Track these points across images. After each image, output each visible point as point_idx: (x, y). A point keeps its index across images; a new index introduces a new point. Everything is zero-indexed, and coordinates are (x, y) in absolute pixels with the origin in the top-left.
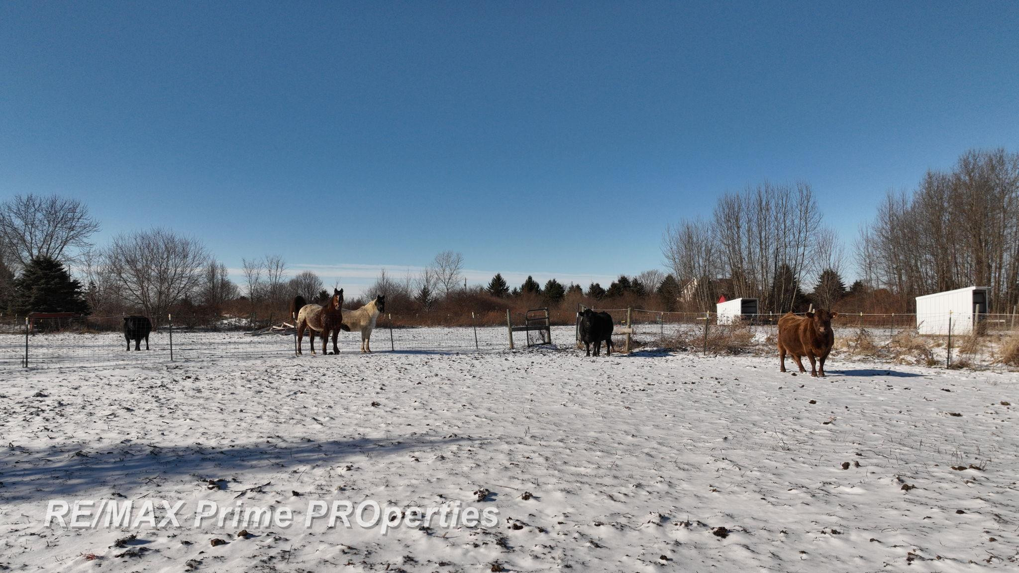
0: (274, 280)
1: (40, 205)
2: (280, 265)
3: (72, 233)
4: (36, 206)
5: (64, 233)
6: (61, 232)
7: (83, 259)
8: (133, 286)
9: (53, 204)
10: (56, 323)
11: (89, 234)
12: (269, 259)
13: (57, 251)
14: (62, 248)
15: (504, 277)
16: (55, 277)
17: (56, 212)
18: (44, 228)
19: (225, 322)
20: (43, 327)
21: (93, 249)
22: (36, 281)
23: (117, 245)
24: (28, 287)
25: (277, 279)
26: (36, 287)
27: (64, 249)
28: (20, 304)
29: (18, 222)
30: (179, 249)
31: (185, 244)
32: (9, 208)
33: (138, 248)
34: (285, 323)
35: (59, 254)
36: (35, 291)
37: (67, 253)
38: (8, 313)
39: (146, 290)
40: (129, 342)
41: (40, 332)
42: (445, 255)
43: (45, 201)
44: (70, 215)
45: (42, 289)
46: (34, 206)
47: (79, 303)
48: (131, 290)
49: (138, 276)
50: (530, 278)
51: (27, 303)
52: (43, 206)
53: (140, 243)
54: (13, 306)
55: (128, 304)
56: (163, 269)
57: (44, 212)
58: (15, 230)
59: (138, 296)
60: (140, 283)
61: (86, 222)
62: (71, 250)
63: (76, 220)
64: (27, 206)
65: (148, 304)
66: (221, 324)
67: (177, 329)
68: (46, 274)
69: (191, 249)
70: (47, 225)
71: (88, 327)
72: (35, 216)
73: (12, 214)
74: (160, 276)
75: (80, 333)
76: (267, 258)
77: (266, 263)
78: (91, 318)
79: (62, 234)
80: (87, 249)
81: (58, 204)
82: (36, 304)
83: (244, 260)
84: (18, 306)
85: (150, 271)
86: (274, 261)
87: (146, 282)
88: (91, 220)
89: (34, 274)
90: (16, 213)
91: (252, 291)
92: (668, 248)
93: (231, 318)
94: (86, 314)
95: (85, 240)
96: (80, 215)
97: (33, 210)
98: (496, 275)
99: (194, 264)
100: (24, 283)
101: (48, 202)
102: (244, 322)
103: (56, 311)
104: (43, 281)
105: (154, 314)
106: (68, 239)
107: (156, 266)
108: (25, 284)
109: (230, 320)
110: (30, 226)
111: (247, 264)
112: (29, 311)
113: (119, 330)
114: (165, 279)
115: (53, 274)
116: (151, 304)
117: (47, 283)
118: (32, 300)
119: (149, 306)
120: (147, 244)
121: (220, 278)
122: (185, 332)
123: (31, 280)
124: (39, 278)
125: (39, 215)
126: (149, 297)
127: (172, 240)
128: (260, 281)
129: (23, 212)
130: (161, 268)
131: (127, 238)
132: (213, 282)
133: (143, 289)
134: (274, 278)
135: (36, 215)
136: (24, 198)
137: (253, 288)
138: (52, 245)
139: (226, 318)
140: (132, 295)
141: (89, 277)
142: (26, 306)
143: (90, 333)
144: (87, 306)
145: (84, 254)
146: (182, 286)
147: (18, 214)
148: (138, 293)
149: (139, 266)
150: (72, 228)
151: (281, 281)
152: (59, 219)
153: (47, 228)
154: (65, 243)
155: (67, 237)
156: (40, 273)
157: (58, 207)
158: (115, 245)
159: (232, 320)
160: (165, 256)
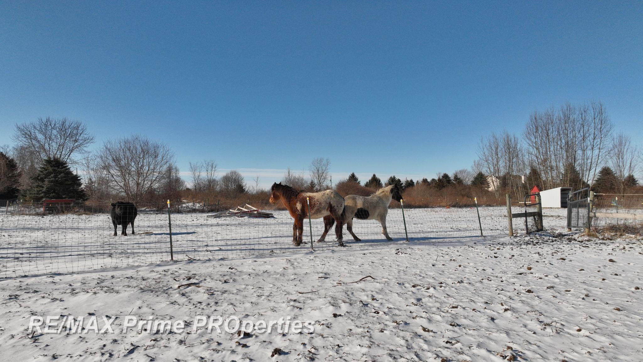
0: (210, 177)
1: (55, 125)
2: (214, 166)
3: (76, 144)
4: (53, 126)
5: (71, 144)
6: (69, 144)
7: (84, 162)
8: (118, 179)
9: (64, 123)
10: (62, 207)
11: (88, 145)
12: (206, 162)
13: (67, 157)
14: (70, 155)
15: (357, 175)
16: (61, 173)
17: (66, 129)
18: (58, 140)
19: (184, 205)
20: (52, 210)
21: (90, 155)
22: (47, 175)
23: (106, 148)
24: (42, 180)
25: (212, 176)
26: (47, 179)
27: (71, 155)
28: (36, 192)
29: (40, 137)
30: (152, 151)
31: (156, 147)
32: (35, 127)
33: (121, 149)
34: (239, 207)
35: (67, 159)
36: (46, 183)
37: (73, 158)
38: (27, 199)
39: (127, 181)
40: (116, 227)
41: (50, 214)
42: (319, 160)
43: (58, 122)
44: (75, 132)
45: (52, 182)
46: (51, 125)
47: (79, 192)
48: (116, 182)
49: (122, 171)
50: (374, 175)
51: (41, 192)
52: (57, 125)
53: (123, 147)
54: (31, 194)
55: (114, 192)
56: (140, 166)
57: (58, 129)
58: (38, 142)
59: (121, 186)
60: (123, 176)
61: (86, 136)
62: (76, 156)
63: (79, 135)
64: (46, 125)
65: (129, 192)
66: (182, 207)
67: (150, 211)
68: (54, 170)
69: (161, 152)
70: (60, 139)
71: (85, 210)
72: (51, 132)
73: (36, 131)
74: (138, 171)
75: (79, 215)
76: (205, 162)
77: (205, 165)
78: (87, 203)
79: (70, 145)
80: (86, 155)
81: (67, 124)
82: (47, 193)
83: (190, 163)
84: (35, 194)
85: (130, 167)
86: (210, 164)
87: (127, 176)
88: (89, 135)
89: (46, 170)
90: (39, 131)
91: (196, 184)
92: (482, 153)
93: (188, 203)
94: (84, 200)
95: (85, 149)
96: (81, 131)
97: (50, 128)
98: (352, 173)
99: (163, 162)
100: (38, 176)
101: (60, 122)
102: (198, 206)
103: (62, 198)
104: (52, 175)
105: (133, 200)
106: (74, 148)
107: (135, 164)
108: (39, 178)
109: (187, 204)
110: (49, 140)
111: (192, 166)
112: (42, 197)
113: (108, 212)
114: (142, 173)
115: (60, 170)
116: (131, 193)
117: (55, 177)
118: (44, 190)
119: (130, 194)
120: (128, 147)
121: (175, 176)
122: (157, 214)
123: (44, 174)
124: (50, 173)
125: (54, 132)
126: (129, 187)
127: (146, 143)
128: (201, 177)
129: (44, 130)
130: (138, 165)
131: (113, 143)
132: (170, 178)
133: (125, 181)
134: (210, 175)
135: (53, 132)
136: (44, 120)
137: (196, 182)
138: (63, 152)
139: (184, 203)
140: (117, 186)
141: (88, 175)
142: (40, 194)
143: (87, 214)
144: (84, 194)
145: (84, 159)
146: (154, 179)
147: (41, 131)
148: (122, 184)
149: (123, 163)
150: (76, 141)
151: (214, 178)
152: (68, 135)
153: (61, 141)
154: (72, 151)
155: (73, 147)
156: (51, 169)
157: (67, 126)
158: (104, 148)
159: (189, 204)
160: (141, 156)
